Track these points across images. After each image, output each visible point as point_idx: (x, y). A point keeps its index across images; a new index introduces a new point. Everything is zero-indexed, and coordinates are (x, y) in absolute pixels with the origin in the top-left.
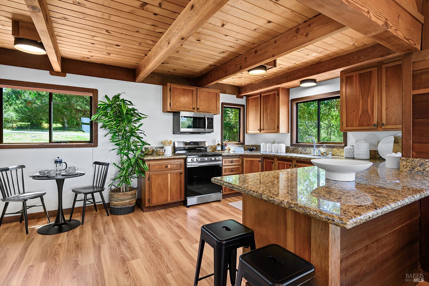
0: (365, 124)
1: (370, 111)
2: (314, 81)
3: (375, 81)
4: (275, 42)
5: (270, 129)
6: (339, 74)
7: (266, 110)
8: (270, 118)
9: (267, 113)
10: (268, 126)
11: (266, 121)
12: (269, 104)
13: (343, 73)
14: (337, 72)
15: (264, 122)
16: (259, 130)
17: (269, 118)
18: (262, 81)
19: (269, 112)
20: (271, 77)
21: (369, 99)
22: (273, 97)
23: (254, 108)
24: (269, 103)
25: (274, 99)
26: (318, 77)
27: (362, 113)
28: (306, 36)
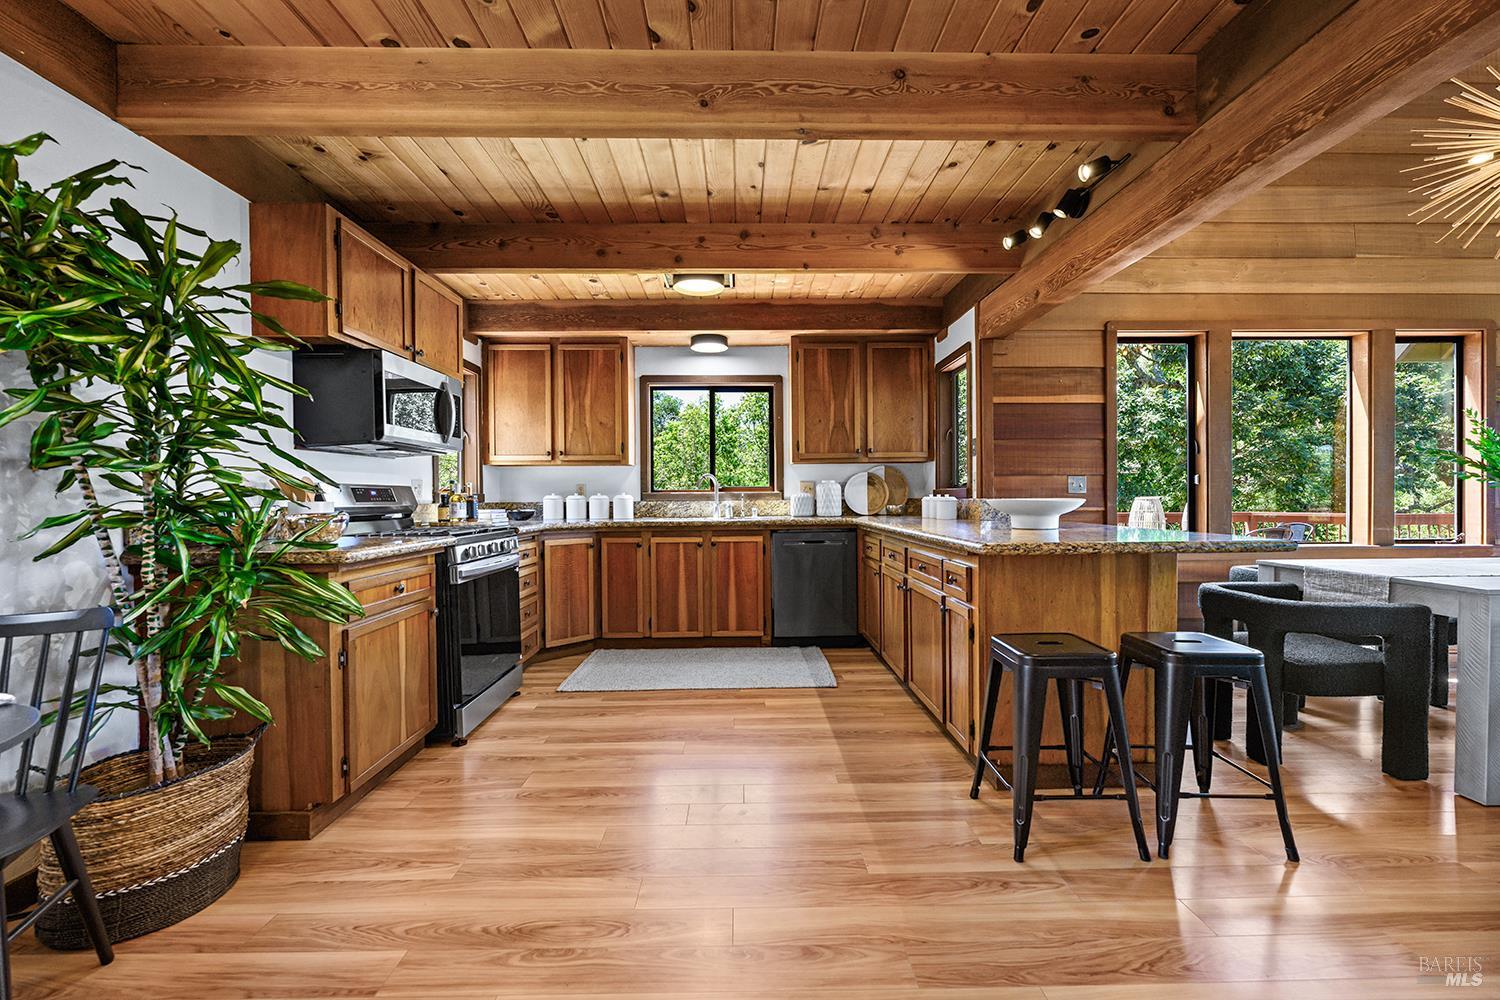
0: (840, 450)
1: (848, 425)
2: (723, 340)
3: (856, 369)
4: (813, 234)
5: (594, 451)
6: (788, 340)
7: (579, 395)
8: (592, 422)
9: (582, 406)
10: (586, 444)
11: (577, 427)
12: (590, 379)
13: (798, 340)
14: (784, 336)
15: (570, 430)
16: (549, 453)
17: (588, 417)
18: (582, 307)
19: (588, 402)
20: (618, 304)
21: (846, 401)
22: (604, 360)
23: (526, 382)
24: (587, 378)
25: (610, 369)
26: (735, 336)
27: (834, 427)
28: (898, 253)
